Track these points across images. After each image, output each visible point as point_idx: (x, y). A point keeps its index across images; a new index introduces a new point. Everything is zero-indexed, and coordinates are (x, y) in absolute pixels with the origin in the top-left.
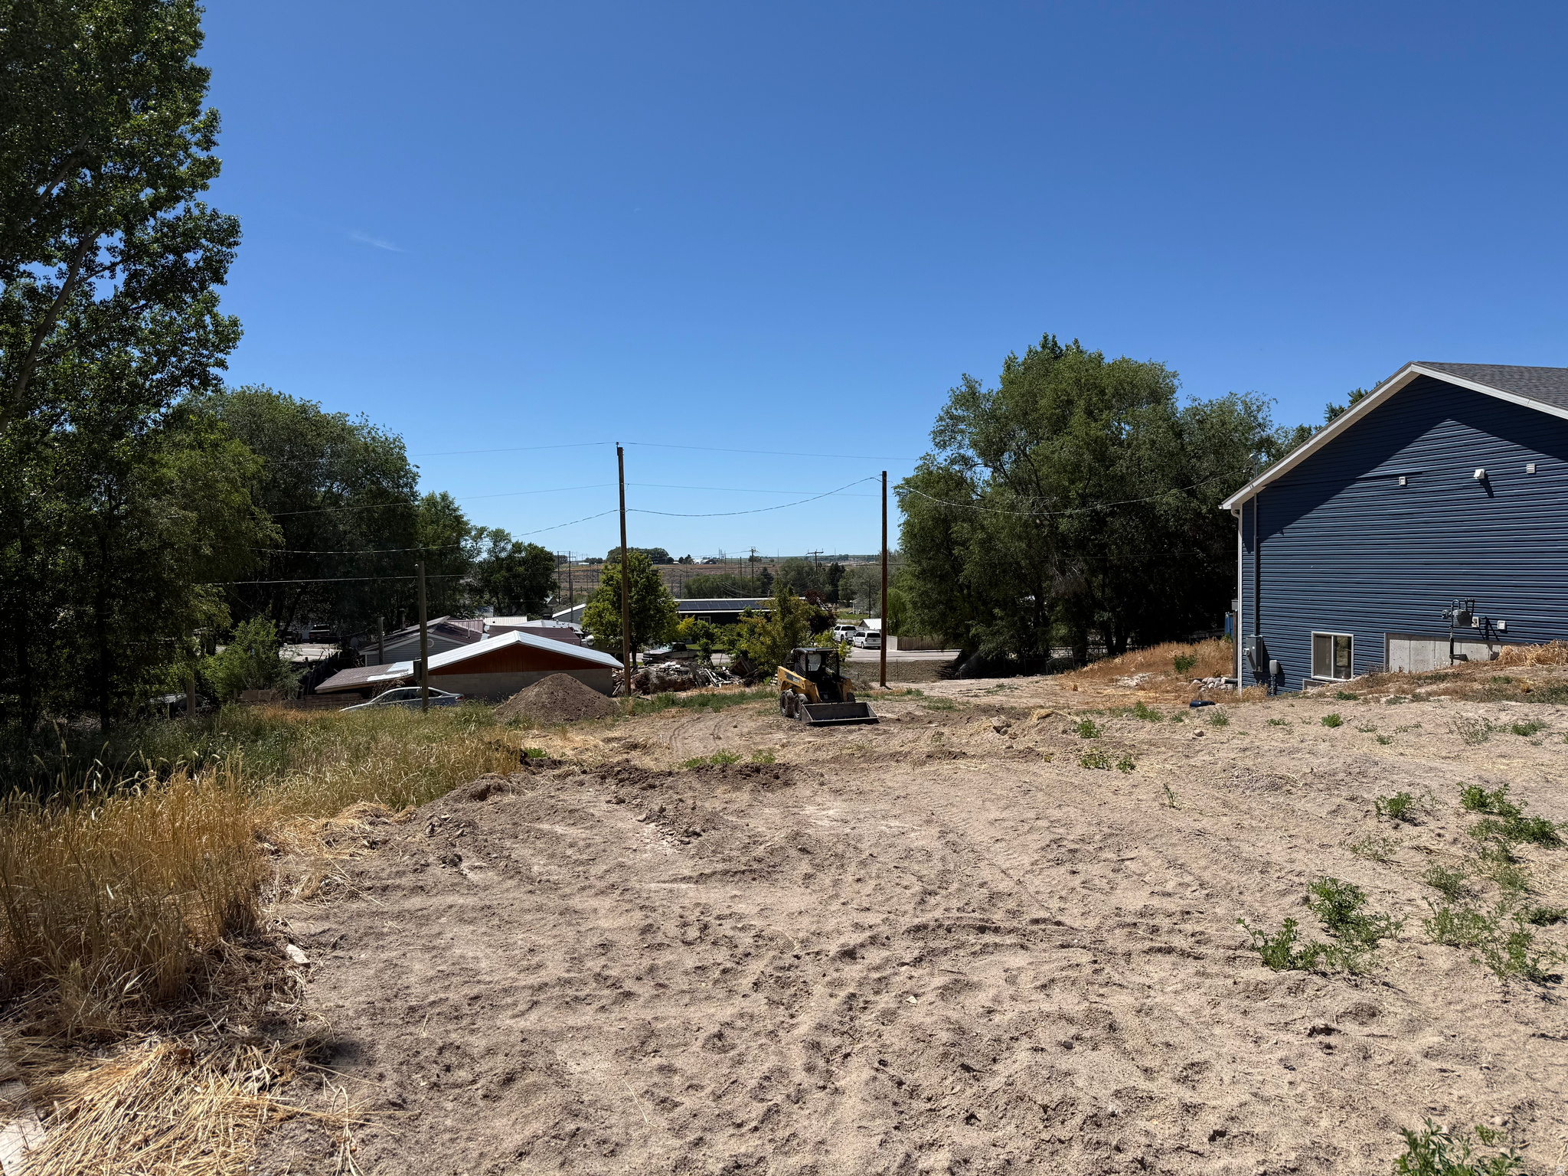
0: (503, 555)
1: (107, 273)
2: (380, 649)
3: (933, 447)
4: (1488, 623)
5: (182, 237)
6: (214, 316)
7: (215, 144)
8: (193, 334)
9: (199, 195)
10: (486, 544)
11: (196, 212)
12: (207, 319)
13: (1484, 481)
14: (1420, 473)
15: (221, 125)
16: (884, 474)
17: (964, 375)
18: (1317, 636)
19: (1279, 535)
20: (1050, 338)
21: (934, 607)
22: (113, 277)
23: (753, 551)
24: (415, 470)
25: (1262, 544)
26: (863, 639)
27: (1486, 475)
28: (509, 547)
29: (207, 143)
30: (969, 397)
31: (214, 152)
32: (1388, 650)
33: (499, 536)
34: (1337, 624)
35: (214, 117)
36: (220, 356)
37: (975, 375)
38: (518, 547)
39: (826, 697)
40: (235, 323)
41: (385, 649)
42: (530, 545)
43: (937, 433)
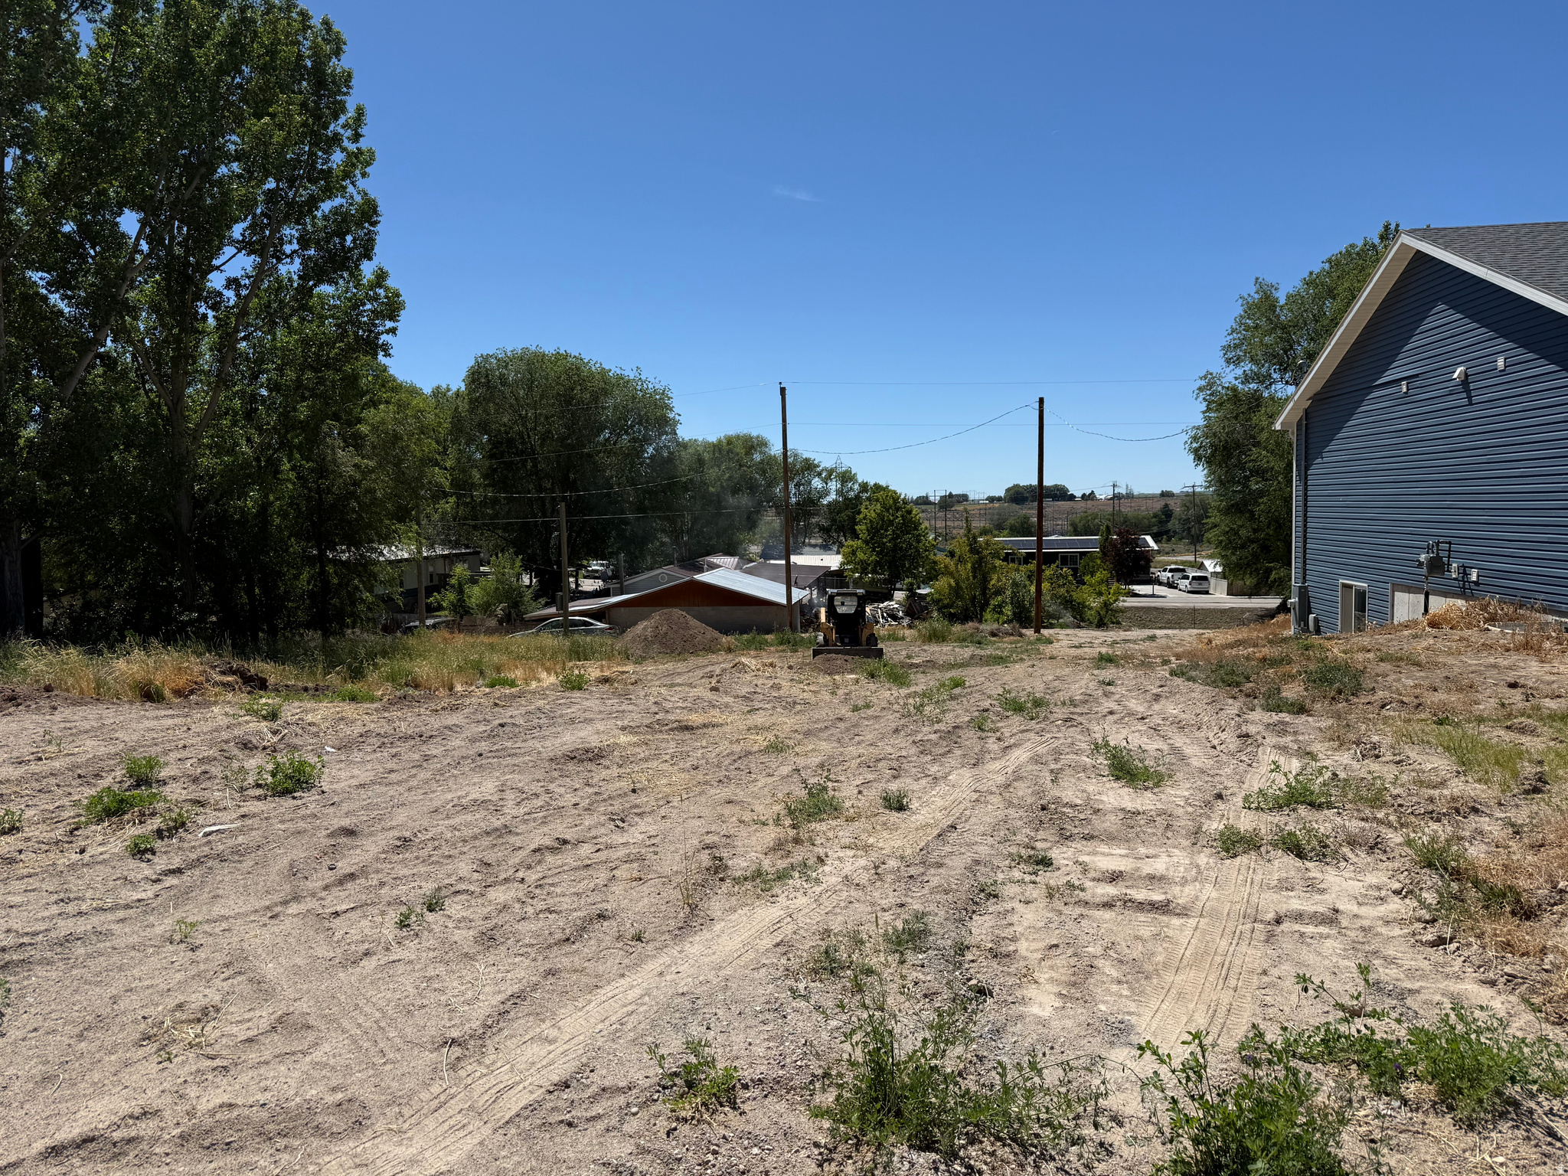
0: (852, 494)
1: (289, 260)
2: (621, 583)
3: (1224, 364)
4: (1464, 571)
5: (342, 222)
6: (387, 289)
7: (361, 136)
8: (368, 306)
9: (362, 183)
10: (834, 485)
11: (358, 199)
12: (381, 292)
13: (1465, 381)
14: (1417, 376)
15: (368, 118)
16: (1041, 401)
17: (1257, 279)
18: (1345, 586)
19: (1319, 460)
20: (1393, 227)
21: (1243, 547)
22: (292, 263)
23: (1114, 486)
24: (677, 417)
25: (1309, 472)
26: (1187, 582)
27: (1467, 376)
28: (856, 487)
29: (356, 137)
30: (1264, 305)
31: (363, 144)
32: (1393, 606)
33: (846, 477)
34: (1358, 571)
35: (360, 112)
36: (389, 324)
37: (1270, 279)
38: (864, 487)
39: (847, 640)
40: (398, 295)
41: (626, 583)
42: (875, 485)
43: (1227, 348)
